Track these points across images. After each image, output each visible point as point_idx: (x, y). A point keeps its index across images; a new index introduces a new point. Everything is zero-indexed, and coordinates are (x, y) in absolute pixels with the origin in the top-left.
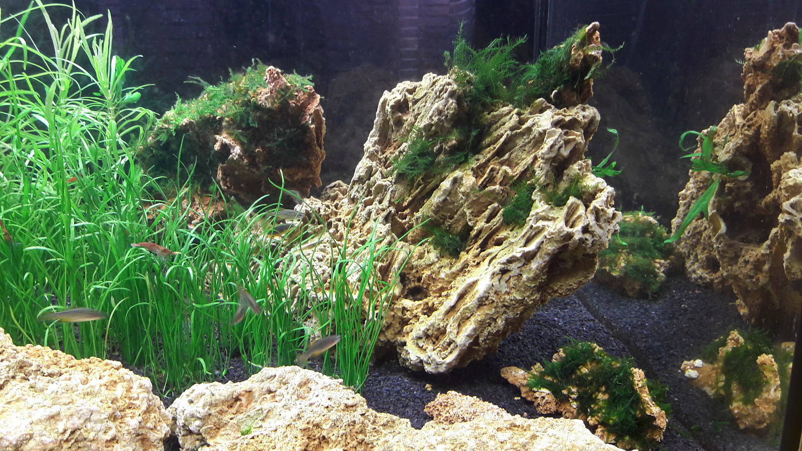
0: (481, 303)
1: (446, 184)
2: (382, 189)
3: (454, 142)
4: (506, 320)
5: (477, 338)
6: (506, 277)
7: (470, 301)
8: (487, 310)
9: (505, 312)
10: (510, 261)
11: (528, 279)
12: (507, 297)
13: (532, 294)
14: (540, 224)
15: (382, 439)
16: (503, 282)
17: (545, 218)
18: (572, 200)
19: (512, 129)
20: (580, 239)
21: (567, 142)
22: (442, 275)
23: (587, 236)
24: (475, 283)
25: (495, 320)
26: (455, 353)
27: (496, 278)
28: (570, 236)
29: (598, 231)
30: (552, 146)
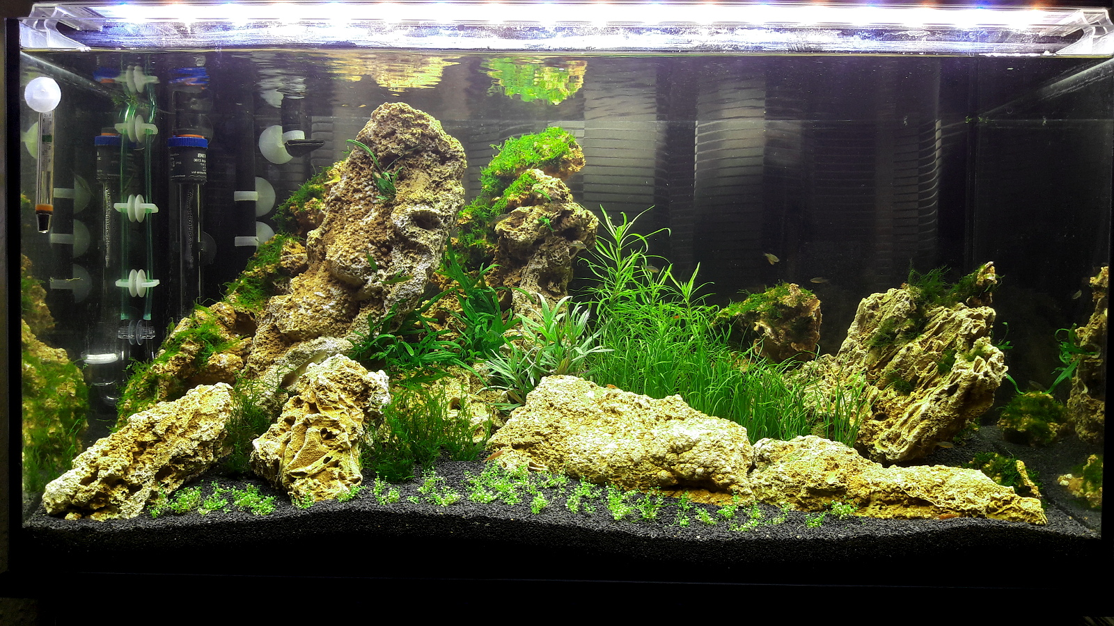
0: (924, 417)
1: (903, 351)
2: (859, 356)
3: (908, 327)
4: (938, 429)
5: (920, 440)
6: (939, 403)
7: (917, 416)
8: (926, 422)
9: (937, 424)
10: (941, 393)
11: (952, 404)
12: (939, 414)
13: (954, 414)
14: (959, 371)
15: (867, 469)
16: (937, 406)
17: (962, 368)
18: (978, 357)
19: (943, 319)
20: (982, 379)
21: (975, 327)
22: (899, 405)
23: (987, 378)
24: (919, 406)
25: (931, 428)
26: (907, 447)
27: (933, 403)
28: (976, 378)
29: (993, 375)
30: (966, 328)
